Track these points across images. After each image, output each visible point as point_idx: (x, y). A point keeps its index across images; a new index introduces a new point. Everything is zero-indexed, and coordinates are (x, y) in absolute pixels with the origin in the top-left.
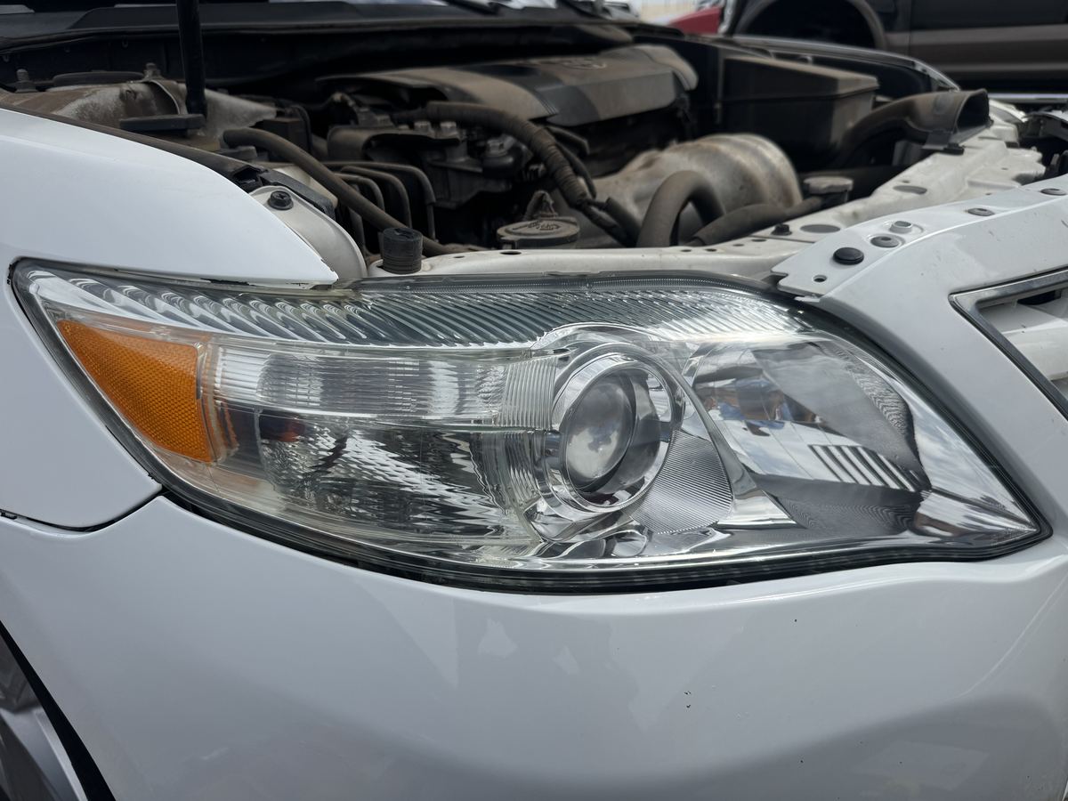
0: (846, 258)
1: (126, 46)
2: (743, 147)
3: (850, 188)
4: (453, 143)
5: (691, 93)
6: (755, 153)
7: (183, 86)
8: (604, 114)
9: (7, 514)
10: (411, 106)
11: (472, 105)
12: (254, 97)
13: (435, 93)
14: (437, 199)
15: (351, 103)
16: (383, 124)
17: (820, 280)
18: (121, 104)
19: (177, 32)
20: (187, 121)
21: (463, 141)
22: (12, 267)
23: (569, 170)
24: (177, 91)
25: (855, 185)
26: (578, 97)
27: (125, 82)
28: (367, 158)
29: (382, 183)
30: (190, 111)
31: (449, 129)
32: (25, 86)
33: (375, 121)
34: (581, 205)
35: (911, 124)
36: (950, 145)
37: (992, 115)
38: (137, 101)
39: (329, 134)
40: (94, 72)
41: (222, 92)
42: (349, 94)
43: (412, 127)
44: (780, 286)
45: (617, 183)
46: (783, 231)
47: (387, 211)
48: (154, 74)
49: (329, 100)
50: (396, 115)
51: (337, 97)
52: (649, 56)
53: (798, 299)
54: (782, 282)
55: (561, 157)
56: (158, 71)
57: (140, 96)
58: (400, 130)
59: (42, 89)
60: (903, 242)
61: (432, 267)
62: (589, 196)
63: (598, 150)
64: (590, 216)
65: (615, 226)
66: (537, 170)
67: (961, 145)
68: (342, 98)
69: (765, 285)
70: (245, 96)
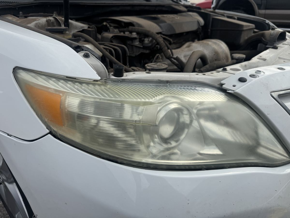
0: (242, 80)
1: (49, 6)
2: (215, 43)
3: (245, 58)
4: (135, 38)
5: (202, 27)
6: (219, 45)
7: (63, 19)
8: (178, 31)
9: (9, 135)
10: (125, 27)
11: (141, 28)
12: (82, 22)
13: (131, 24)
14: (129, 54)
15: (108, 26)
16: (116, 32)
17: (234, 86)
18: (46, 23)
19: (63, 3)
20: (64, 29)
21: (138, 38)
22: (14, 69)
23: (166, 48)
24: (62, 20)
25: (246, 57)
26: (171, 27)
27: (48, 17)
28: (112, 42)
29: (115, 50)
30: (65, 26)
31: (134, 35)
32: (22, 16)
33: (114, 31)
34: (169, 58)
35: (263, 39)
36: (274, 46)
37: (287, 37)
38: (51, 22)
39: (102, 34)
40: (40, 14)
41: (74, 21)
42: (108, 23)
43: (124, 33)
44: (223, 87)
45: (179, 51)
46: (225, 70)
47: (116, 59)
48: (56, 15)
49: (102, 24)
50: (120, 30)
51: (105, 23)
52: (191, 16)
53: (228, 91)
54: (224, 86)
55: (164, 44)
56: (57, 14)
57: (52, 21)
58: (121, 34)
59: (26, 17)
60: (259, 77)
61: (126, 76)
62: (171, 56)
63: (175, 41)
64: (171, 61)
65: (178, 64)
66: (158, 47)
67: (277, 46)
68: (106, 24)
69: (219, 86)
70: (80, 22)
